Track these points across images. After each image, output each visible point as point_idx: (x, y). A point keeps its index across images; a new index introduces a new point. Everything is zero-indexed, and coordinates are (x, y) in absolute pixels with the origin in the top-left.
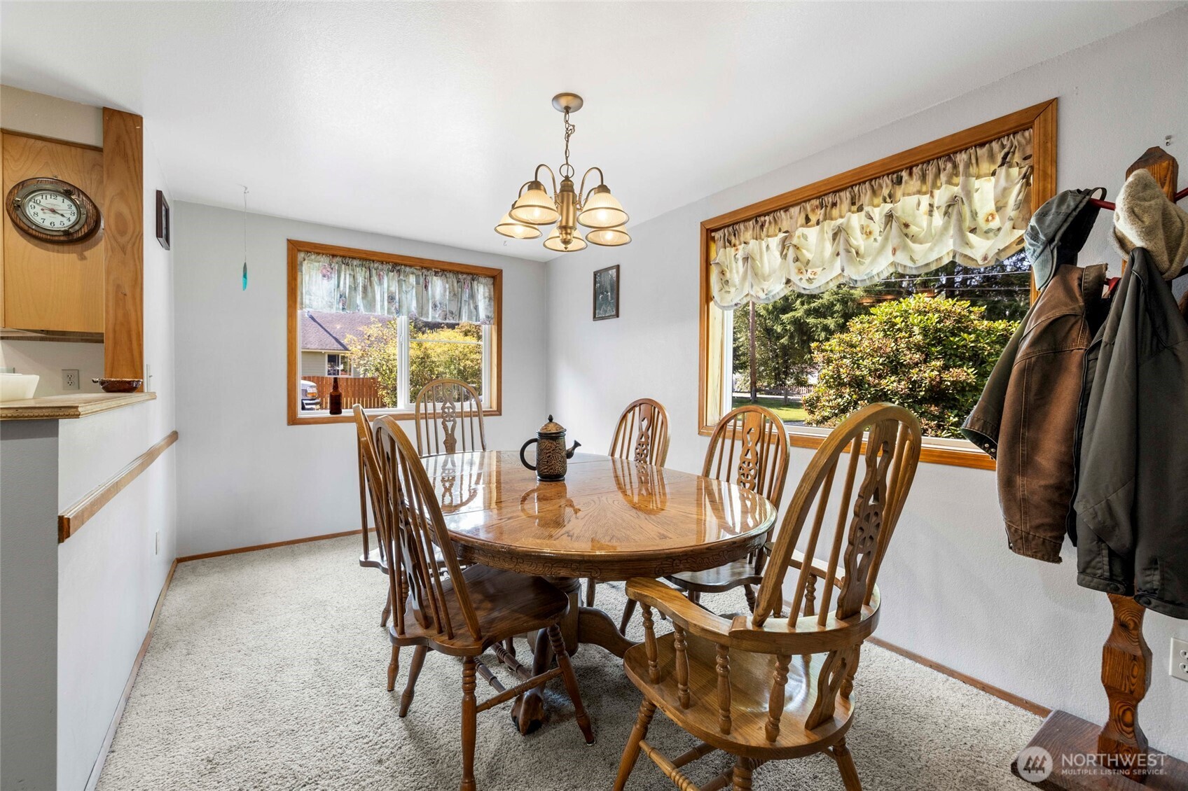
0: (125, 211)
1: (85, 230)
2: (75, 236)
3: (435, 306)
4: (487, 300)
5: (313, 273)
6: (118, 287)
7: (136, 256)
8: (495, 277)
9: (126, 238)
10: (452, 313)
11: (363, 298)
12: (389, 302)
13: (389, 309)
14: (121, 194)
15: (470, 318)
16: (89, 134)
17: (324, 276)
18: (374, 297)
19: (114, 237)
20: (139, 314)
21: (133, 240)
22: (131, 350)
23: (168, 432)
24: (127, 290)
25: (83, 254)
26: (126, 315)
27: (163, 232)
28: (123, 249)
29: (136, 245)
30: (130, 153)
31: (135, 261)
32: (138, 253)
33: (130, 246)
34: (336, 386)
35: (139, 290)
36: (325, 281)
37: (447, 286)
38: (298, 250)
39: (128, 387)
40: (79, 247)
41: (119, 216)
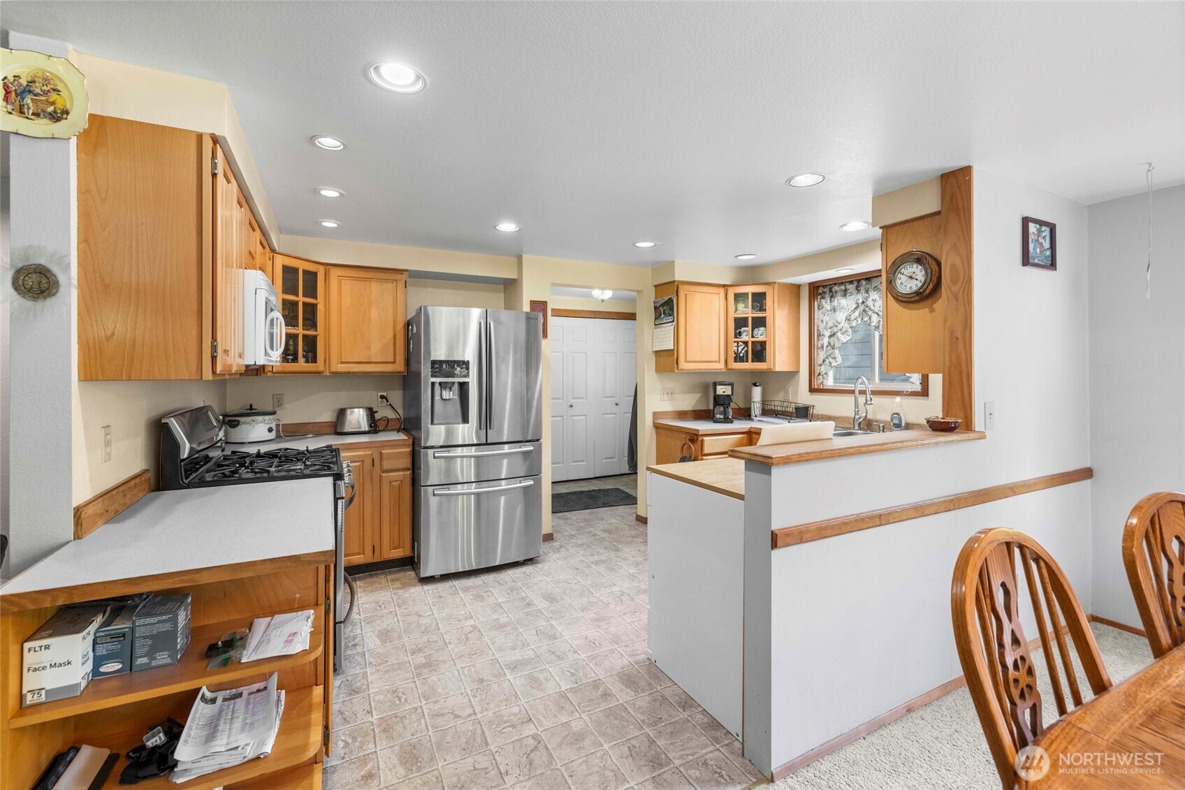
0: (958, 261)
1: (931, 287)
2: (925, 294)
6: (952, 332)
7: (966, 301)
9: (959, 285)
16: (930, 203)
19: (949, 287)
20: (969, 357)
21: (963, 287)
22: (962, 392)
24: (959, 334)
25: (932, 307)
26: (958, 357)
28: (956, 298)
29: (966, 290)
30: (961, 207)
31: (965, 305)
32: (968, 298)
33: (961, 292)
35: (968, 332)
40: (929, 302)
41: (953, 267)
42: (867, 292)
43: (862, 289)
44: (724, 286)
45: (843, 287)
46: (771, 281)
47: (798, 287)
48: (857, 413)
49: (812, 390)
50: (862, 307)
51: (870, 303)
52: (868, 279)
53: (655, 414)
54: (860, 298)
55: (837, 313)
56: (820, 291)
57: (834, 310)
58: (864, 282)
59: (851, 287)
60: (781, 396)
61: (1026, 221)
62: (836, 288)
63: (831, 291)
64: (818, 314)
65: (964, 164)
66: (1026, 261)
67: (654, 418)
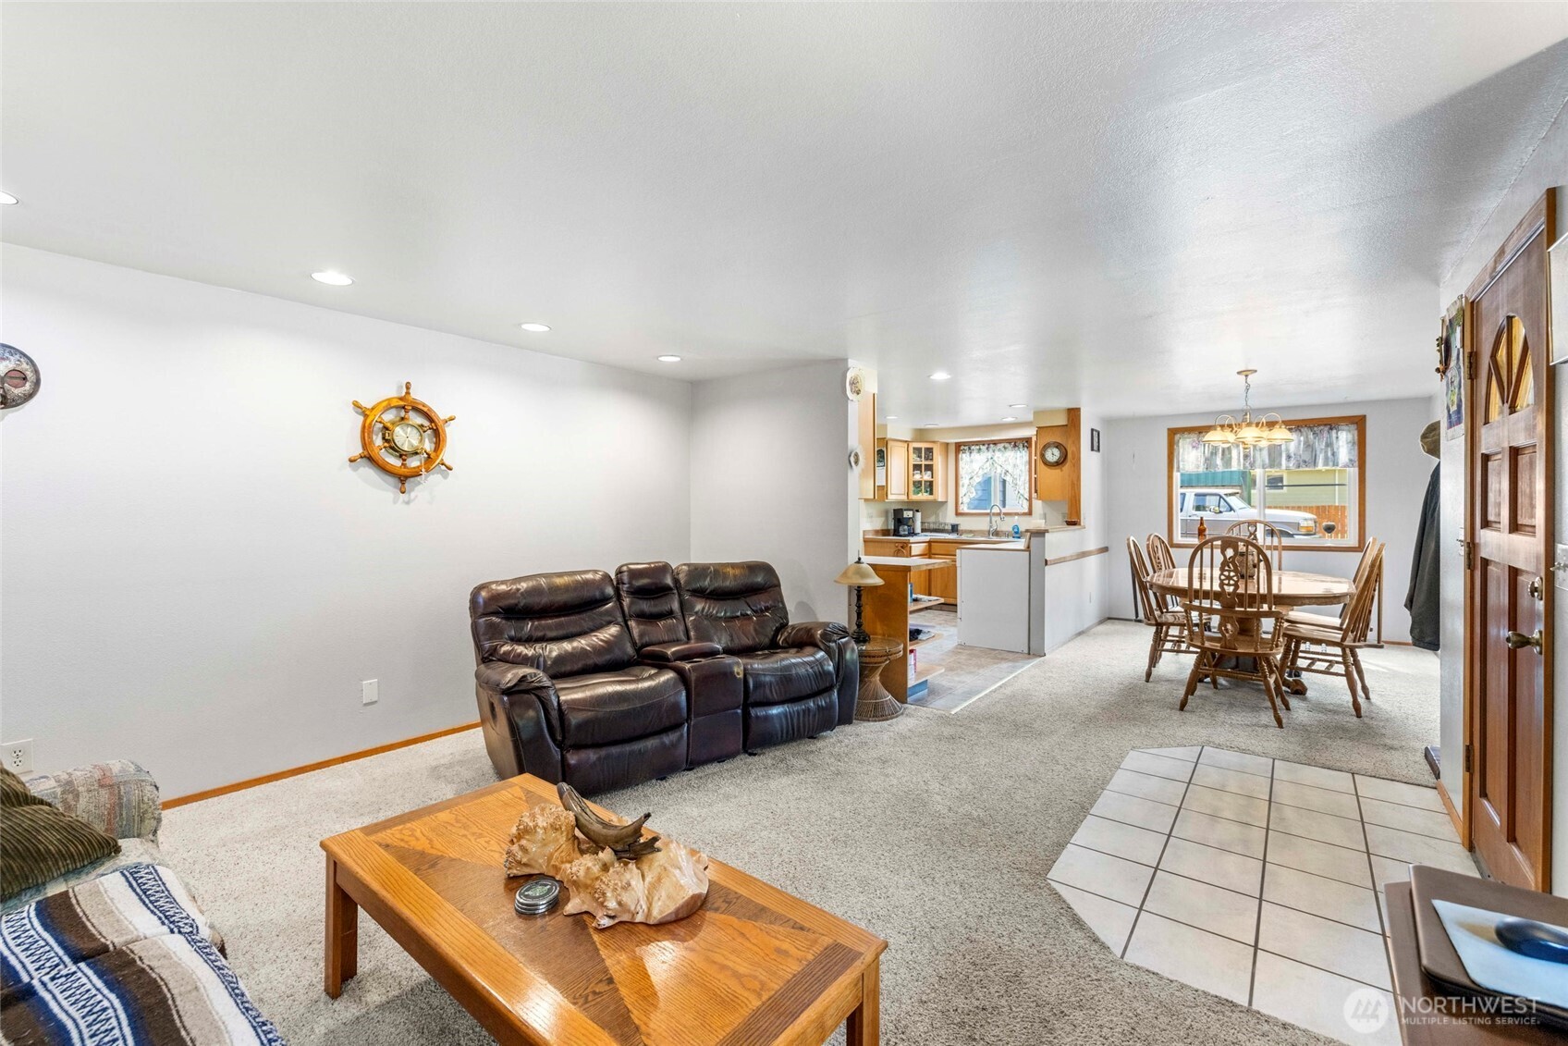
0: (1075, 447)
1: (1063, 457)
2: (1060, 462)
3: (1289, 457)
4: (1350, 445)
5: (1186, 446)
6: (1072, 481)
7: (1078, 468)
8: (1359, 423)
9: (1075, 460)
10: (1305, 462)
11: (1222, 459)
12: (1244, 460)
13: (1244, 464)
14: (1074, 443)
15: (1326, 464)
16: (1062, 421)
17: (1194, 447)
18: (1231, 458)
19: (1071, 460)
21: (1077, 461)
23: (1103, 546)
24: (1075, 483)
25: (1062, 468)
26: (1075, 493)
27: (1095, 447)
28: (1074, 466)
30: (1076, 424)
31: (1079, 465)
33: (1076, 464)
34: (1202, 524)
36: (1194, 451)
37: (1302, 438)
38: (1173, 433)
39: (1074, 524)
40: (1061, 466)
41: (1073, 449)
42: (994, 451)
43: (991, 450)
44: (906, 441)
45: (978, 447)
46: (936, 440)
47: (947, 444)
48: (991, 527)
49: (958, 514)
50: (991, 461)
51: (995, 458)
52: (995, 444)
53: (864, 531)
54: (989, 454)
55: (974, 464)
56: (962, 448)
57: (972, 462)
58: (992, 445)
59: (983, 448)
60: (932, 519)
61: (1092, 430)
62: (973, 447)
63: (970, 449)
64: (961, 464)
65: (1078, 407)
66: (1092, 450)
67: (864, 535)
